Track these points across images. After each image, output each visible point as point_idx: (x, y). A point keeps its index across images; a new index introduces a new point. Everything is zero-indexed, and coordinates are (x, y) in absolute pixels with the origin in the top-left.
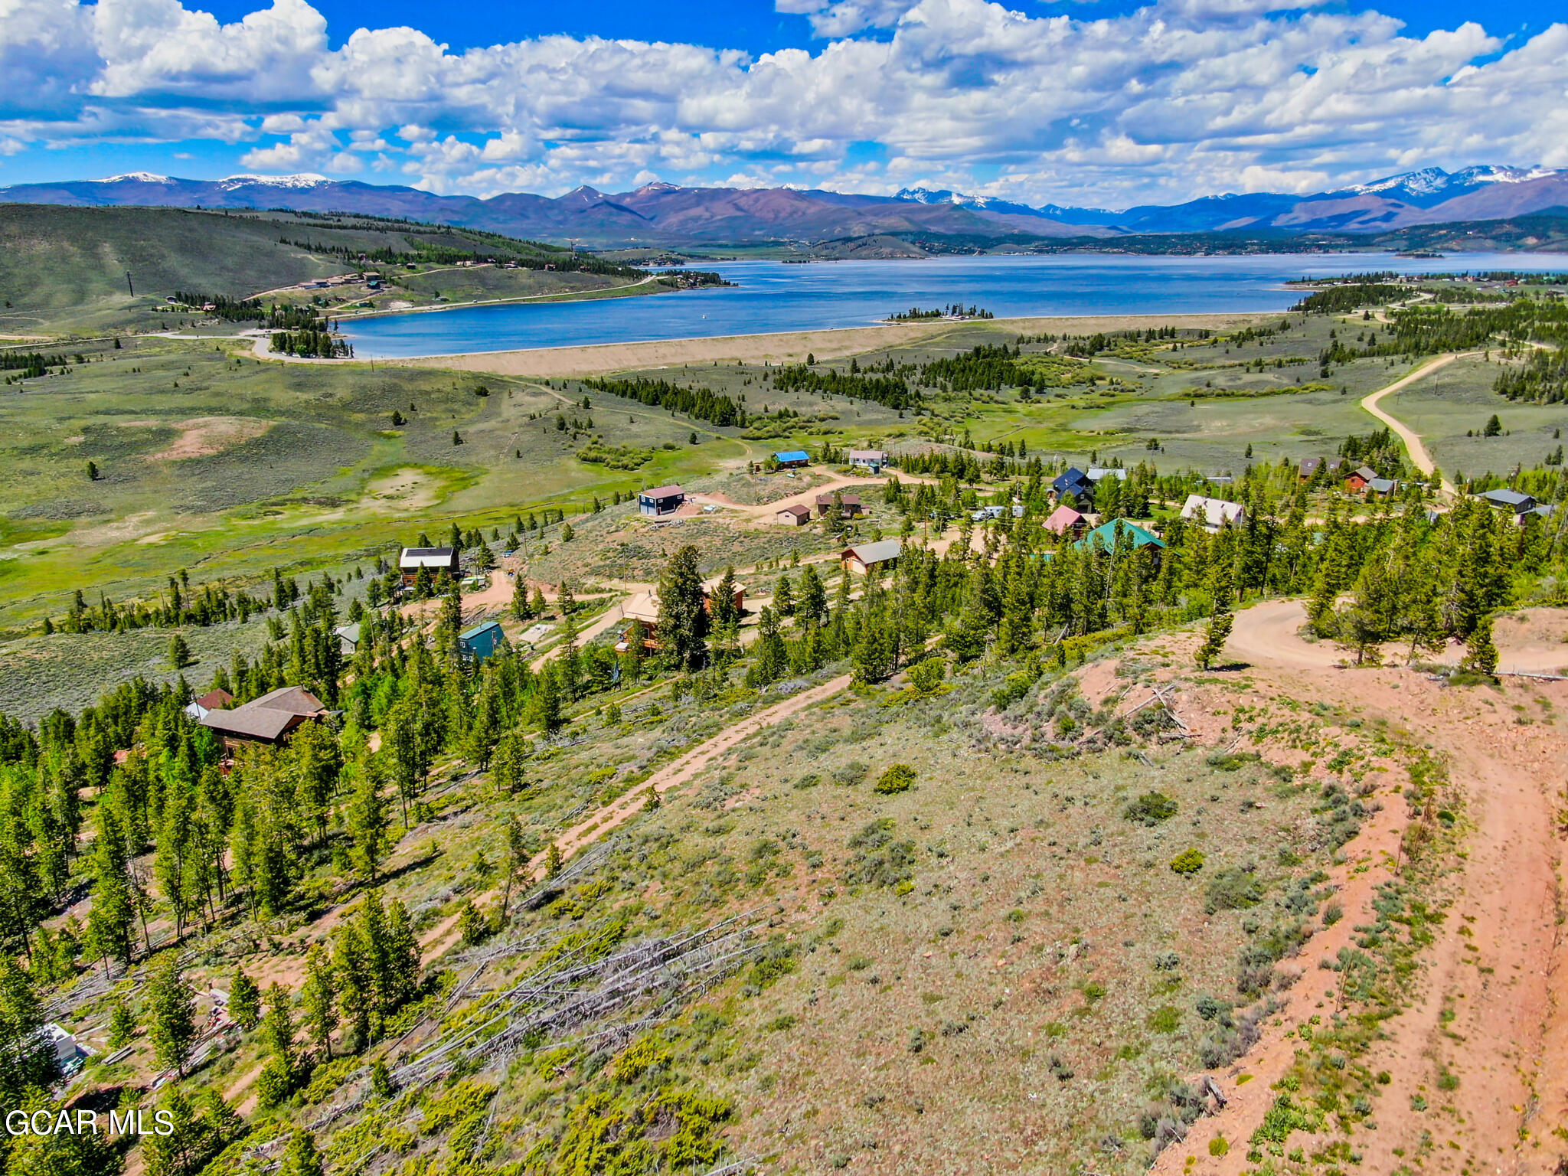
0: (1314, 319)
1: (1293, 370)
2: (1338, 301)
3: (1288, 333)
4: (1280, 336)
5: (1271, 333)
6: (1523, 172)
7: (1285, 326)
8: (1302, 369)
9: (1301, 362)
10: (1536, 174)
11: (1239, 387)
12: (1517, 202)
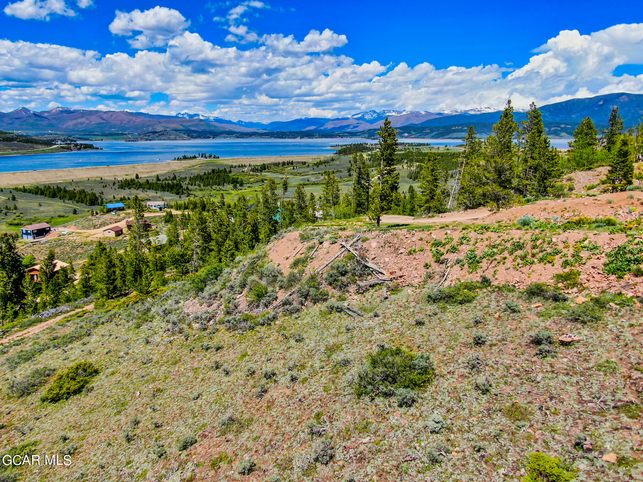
0: (342, 157)
1: (338, 174)
2: (350, 150)
3: (334, 162)
4: (331, 163)
5: (328, 162)
6: (401, 112)
7: (333, 160)
8: (341, 174)
9: (341, 171)
10: (404, 113)
11: (320, 181)
12: (400, 122)
